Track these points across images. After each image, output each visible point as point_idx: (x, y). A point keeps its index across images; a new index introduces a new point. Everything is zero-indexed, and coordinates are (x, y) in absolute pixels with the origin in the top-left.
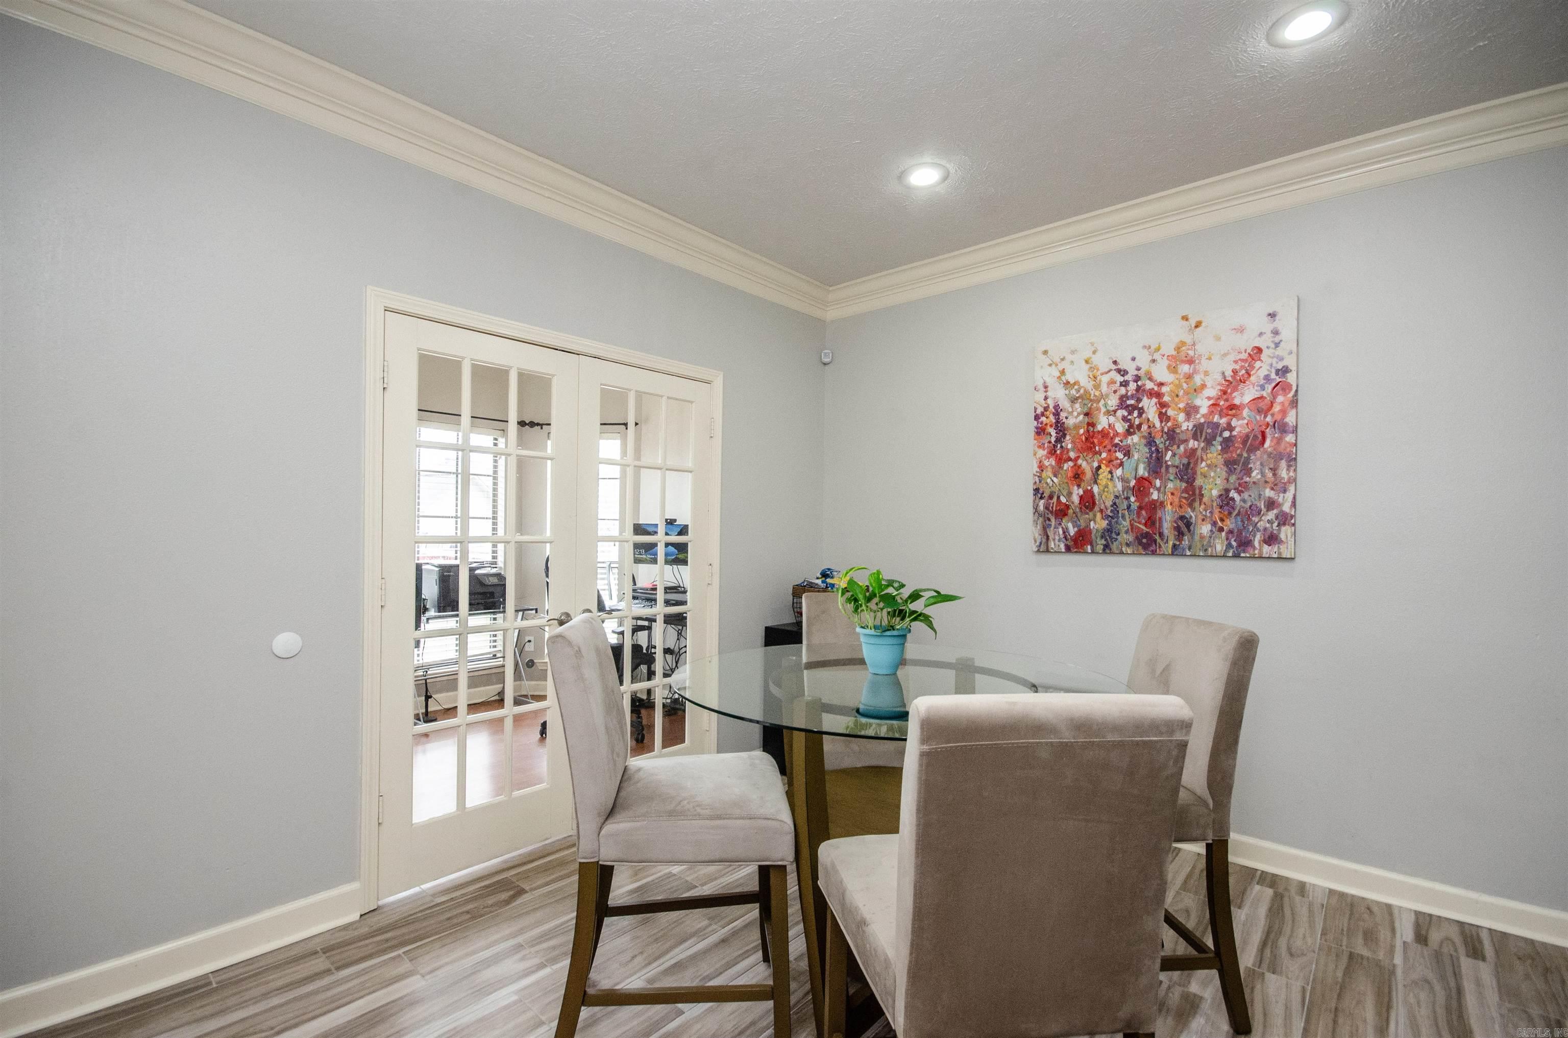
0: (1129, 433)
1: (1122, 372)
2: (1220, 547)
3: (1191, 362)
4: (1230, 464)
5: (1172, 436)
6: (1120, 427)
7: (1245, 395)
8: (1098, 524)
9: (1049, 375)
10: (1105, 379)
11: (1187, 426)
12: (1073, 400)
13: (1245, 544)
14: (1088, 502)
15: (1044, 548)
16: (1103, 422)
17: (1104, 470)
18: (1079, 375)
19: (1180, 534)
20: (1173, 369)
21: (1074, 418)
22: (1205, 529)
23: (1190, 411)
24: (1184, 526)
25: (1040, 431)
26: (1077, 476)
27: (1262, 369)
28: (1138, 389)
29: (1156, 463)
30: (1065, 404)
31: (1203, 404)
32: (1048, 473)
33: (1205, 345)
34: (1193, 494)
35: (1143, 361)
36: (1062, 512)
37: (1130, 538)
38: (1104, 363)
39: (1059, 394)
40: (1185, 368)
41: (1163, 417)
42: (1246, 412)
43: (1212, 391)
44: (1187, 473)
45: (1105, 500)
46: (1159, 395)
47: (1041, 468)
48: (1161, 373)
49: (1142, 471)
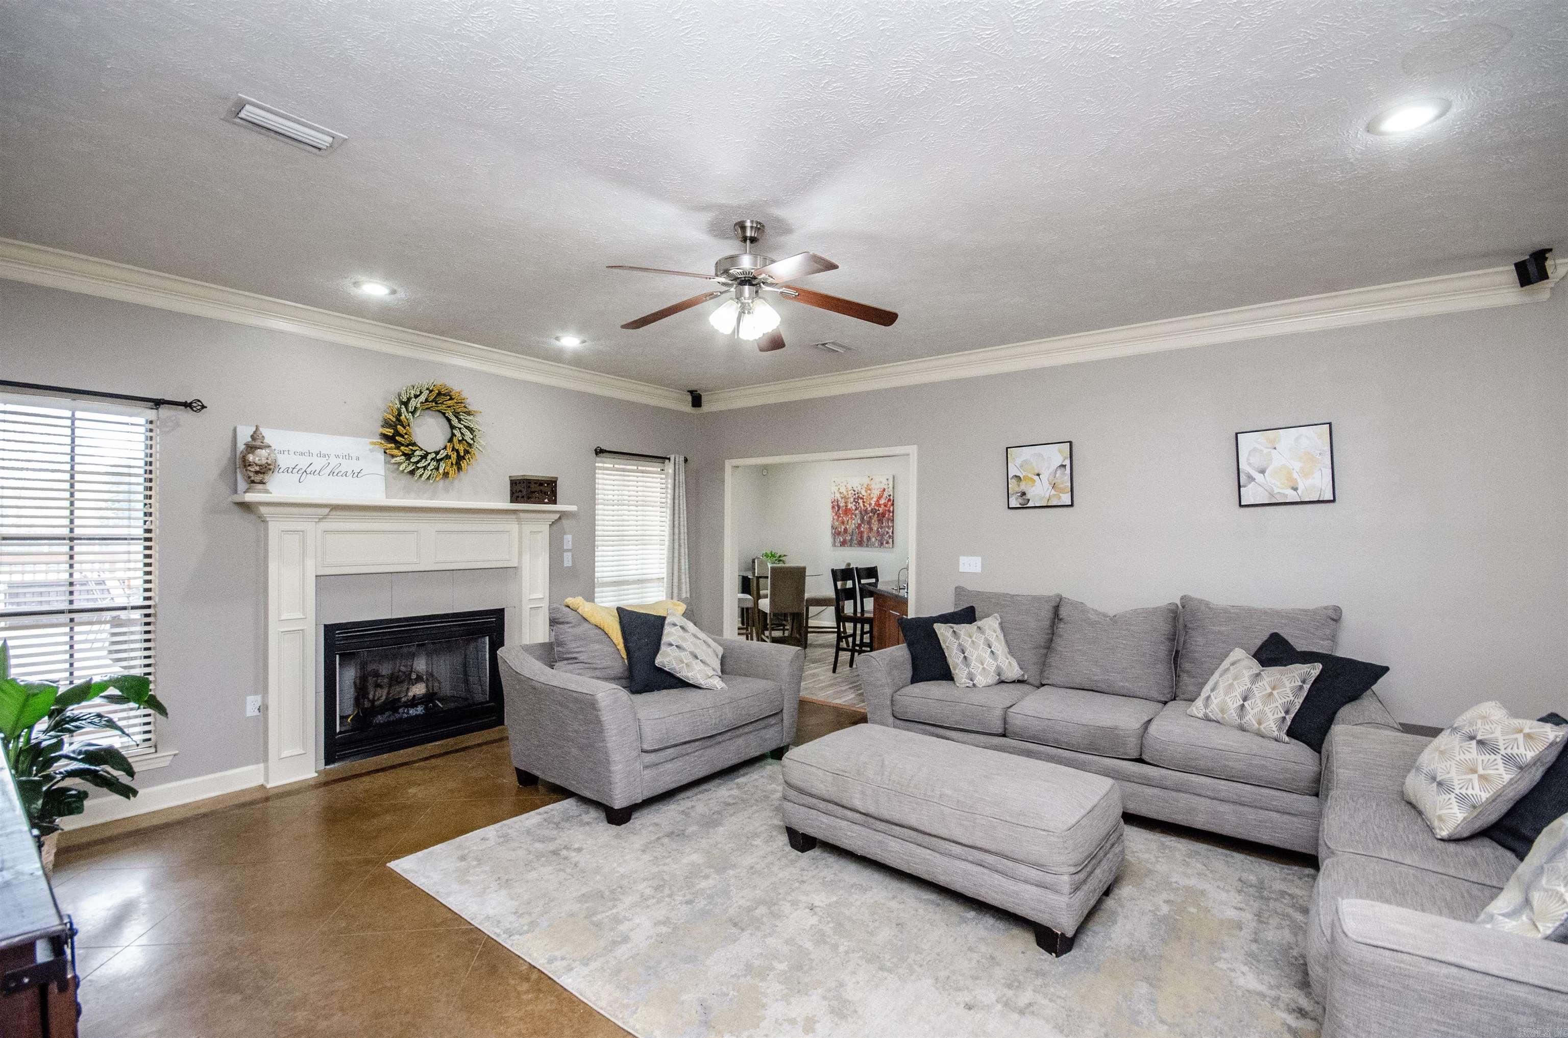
0: (856, 510)
1: (854, 491)
2: (877, 545)
3: (870, 490)
4: (879, 520)
5: (866, 511)
6: (854, 508)
7: (882, 501)
8: (848, 538)
9: (834, 489)
10: (850, 492)
11: (869, 509)
12: (842, 498)
13: (882, 544)
14: (846, 530)
15: (834, 545)
16: (850, 506)
17: (850, 521)
18: (843, 490)
19: (868, 541)
20: (866, 491)
21: (842, 504)
22: (873, 539)
23: (870, 504)
24: (869, 539)
25: (833, 507)
26: (843, 523)
27: (886, 494)
28: (858, 496)
29: (862, 519)
30: (840, 499)
31: (873, 503)
32: (835, 521)
33: (873, 486)
34: (871, 529)
35: (859, 488)
36: (839, 534)
37: (856, 542)
38: (850, 488)
39: (838, 496)
40: (869, 492)
41: (864, 506)
42: (882, 506)
43: (875, 499)
44: (869, 523)
45: (850, 531)
46: (863, 499)
47: (834, 519)
48: (864, 493)
49: (859, 522)
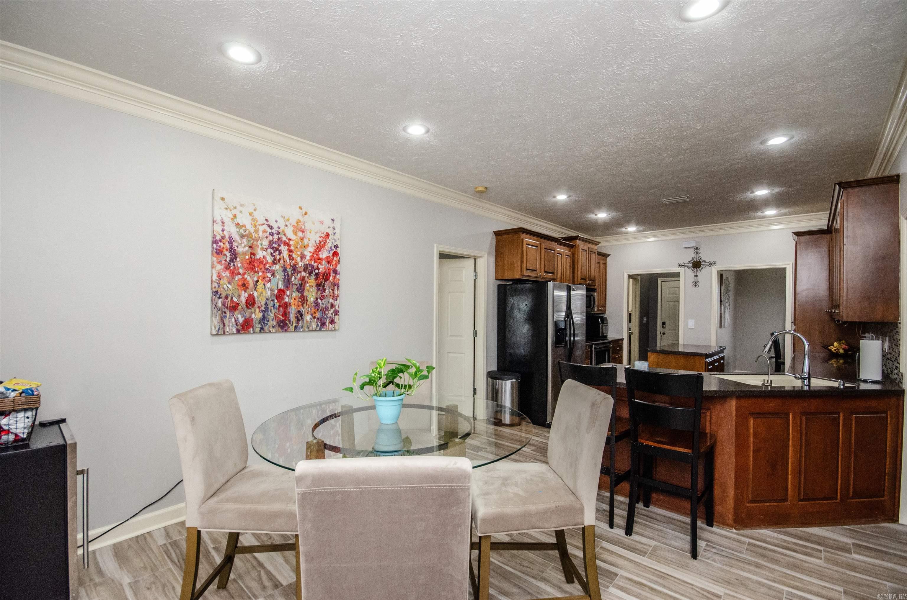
0: (274, 263)
1: (271, 227)
2: (314, 326)
3: (303, 232)
4: (318, 285)
5: (294, 268)
6: (270, 259)
7: (324, 254)
8: (257, 315)
9: (227, 216)
10: (261, 228)
11: (301, 264)
12: (242, 236)
13: (323, 324)
14: (251, 302)
15: (221, 332)
16: (260, 254)
17: (261, 283)
18: (245, 220)
19: (298, 320)
20: (295, 233)
21: (242, 248)
22: (308, 317)
23: (303, 257)
24: (300, 316)
25: (219, 252)
26: (244, 286)
27: (330, 244)
28: (279, 239)
29: (287, 282)
30: (236, 237)
31: (308, 255)
32: (224, 281)
33: (308, 226)
34: (303, 300)
35: (281, 224)
36: (234, 308)
37: (274, 323)
38: (262, 220)
39: (231, 230)
40: (300, 234)
41: (290, 256)
42: (324, 262)
43: (311, 249)
44: (301, 288)
45: (260, 301)
46: (289, 245)
47: (220, 277)
48: (290, 233)
49: (281, 286)
